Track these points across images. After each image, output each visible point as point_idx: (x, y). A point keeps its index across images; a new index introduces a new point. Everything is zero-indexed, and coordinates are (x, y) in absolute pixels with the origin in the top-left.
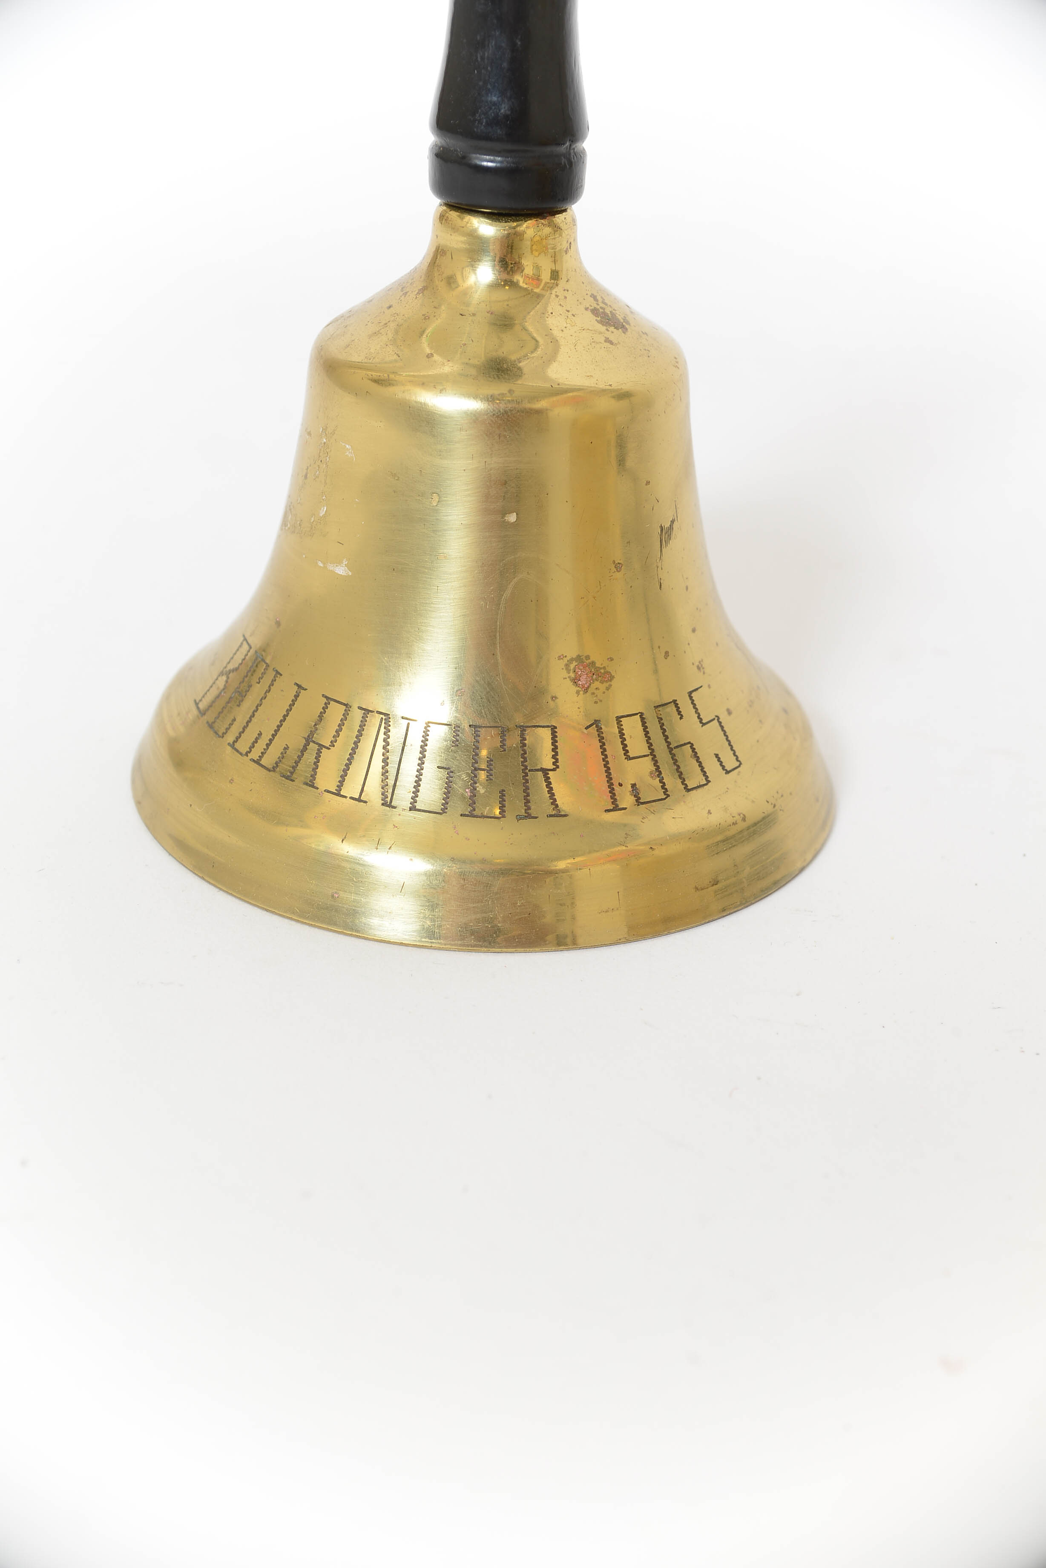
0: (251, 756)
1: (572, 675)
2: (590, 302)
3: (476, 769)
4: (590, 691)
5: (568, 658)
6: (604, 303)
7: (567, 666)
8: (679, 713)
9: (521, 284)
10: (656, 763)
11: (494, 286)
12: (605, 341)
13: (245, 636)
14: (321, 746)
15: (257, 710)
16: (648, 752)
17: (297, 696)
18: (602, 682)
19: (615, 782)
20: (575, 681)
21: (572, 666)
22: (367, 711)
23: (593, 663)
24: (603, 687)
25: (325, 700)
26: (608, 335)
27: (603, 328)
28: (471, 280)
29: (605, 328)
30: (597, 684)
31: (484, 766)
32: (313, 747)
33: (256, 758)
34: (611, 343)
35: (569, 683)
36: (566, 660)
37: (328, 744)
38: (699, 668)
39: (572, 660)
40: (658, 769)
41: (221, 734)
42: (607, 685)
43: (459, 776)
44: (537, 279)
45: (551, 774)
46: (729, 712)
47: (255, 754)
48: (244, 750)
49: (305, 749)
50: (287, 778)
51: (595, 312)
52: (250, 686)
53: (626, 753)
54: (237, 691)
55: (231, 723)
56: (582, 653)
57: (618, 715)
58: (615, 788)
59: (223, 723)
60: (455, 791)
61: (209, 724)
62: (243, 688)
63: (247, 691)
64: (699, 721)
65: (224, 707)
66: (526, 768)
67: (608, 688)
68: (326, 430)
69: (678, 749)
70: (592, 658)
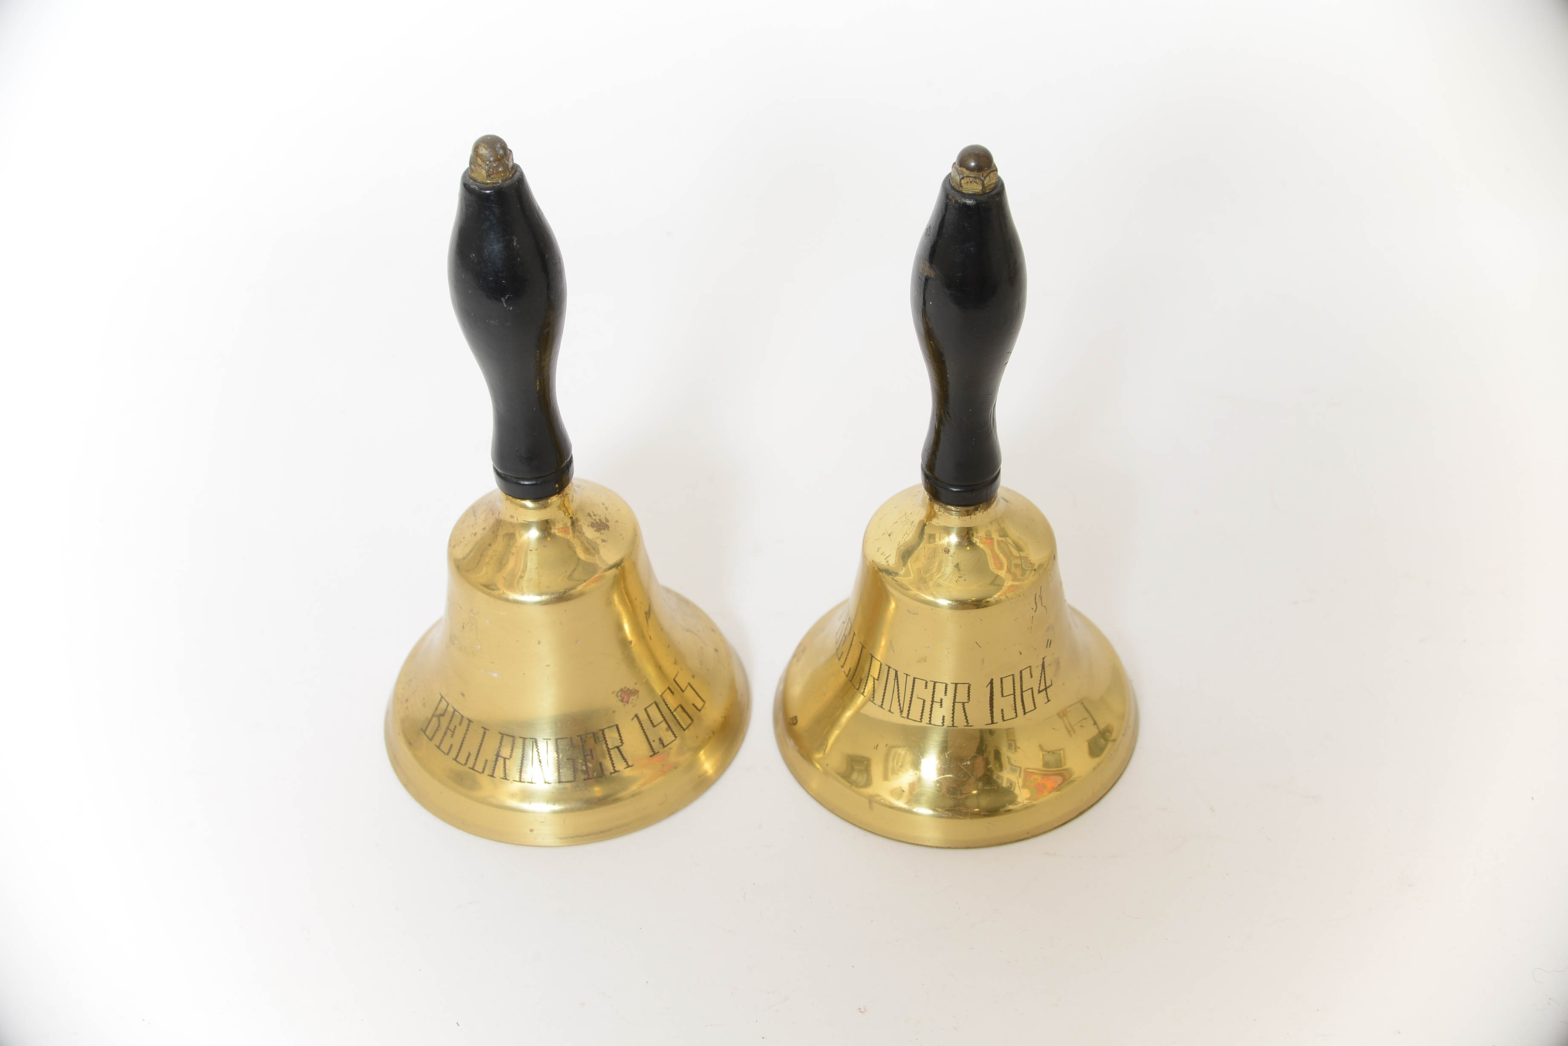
0: (468, 765)
1: (620, 698)
2: (589, 521)
3: (585, 756)
4: (630, 702)
5: (617, 691)
6: (595, 515)
7: (617, 695)
10: (667, 722)
12: (602, 542)
13: (442, 694)
14: (505, 759)
15: (463, 740)
16: (662, 719)
17: (484, 733)
18: (634, 696)
19: (651, 741)
20: (622, 701)
21: (619, 695)
22: (524, 739)
23: (629, 689)
24: (635, 698)
25: (501, 735)
26: (601, 537)
29: (599, 533)
30: (632, 697)
31: (588, 753)
32: (501, 761)
33: (471, 767)
34: (605, 539)
35: (620, 702)
36: (616, 693)
37: (508, 757)
39: (618, 692)
40: (669, 726)
41: (446, 753)
42: (636, 696)
43: (578, 762)
45: (621, 748)
46: (693, 677)
47: (470, 764)
48: (463, 762)
49: (496, 760)
50: (492, 778)
51: (593, 524)
52: (455, 727)
53: (653, 724)
54: (448, 728)
55: (451, 748)
56: (623, 687)
57: (645, 707)
58: (652, 743)
59: (445, 747)
60: (577, 769)
61: (436, 745)
62: (452, 727)
63: (454, 729)
64: (681, 689)
65: (443, 737)
66: (608, 748)
67: (637, 697)
68: (471, 611)
69: (675, 710)
70: (628, 687)
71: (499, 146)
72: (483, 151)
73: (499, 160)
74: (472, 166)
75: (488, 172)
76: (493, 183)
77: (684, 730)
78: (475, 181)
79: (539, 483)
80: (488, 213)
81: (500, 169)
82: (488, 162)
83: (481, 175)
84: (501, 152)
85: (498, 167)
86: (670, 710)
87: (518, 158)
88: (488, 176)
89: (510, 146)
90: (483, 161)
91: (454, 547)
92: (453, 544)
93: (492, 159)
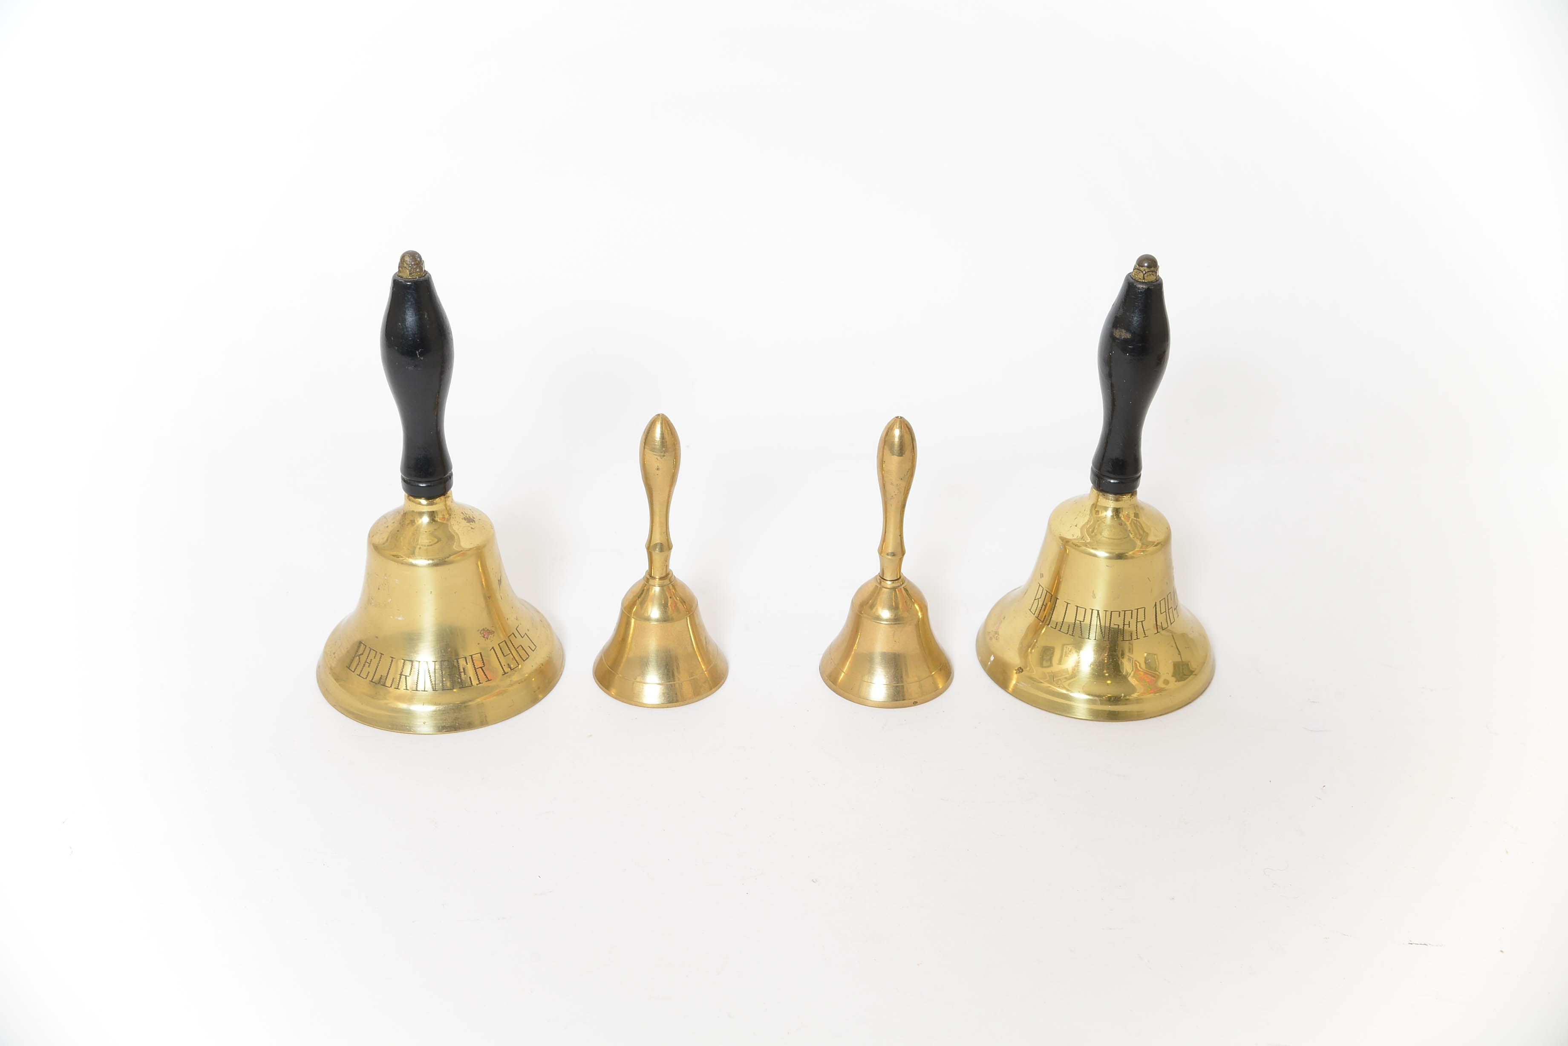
1: (482, 635)
2: (462, 516)
3: (460, 672)
4: (489, 638)
5: (481, 630)
6: (466, 514)
7: (480, 633)
8: (515, 636)
9: (439, 520)
10: (512, 655)
11: (429, 523)
12: (471, 529)
14: (406, 676)
15: (377, 668)
16: (510, 652)
17: (392, 661)
18: (492, 634)
19: (503, 665)
20: (484, 637)
21: (482, 632)
22: (419, 662)
24: (492, 636)
25: (403, 661)
26: (471, 526)
27: (468, 524)
28: (420, 521)
29: (470, 522)
30: (490, 636)
31: (462, 671)
32: (403, 678)
33: (383, 684)
34: (473, 529)
35: (482, 638)
36: (480, 631)
37: (408, 675)
38: (517, 619)
39: (481, 631)
41: (365, 678)
43: (455, 676)
44: (444, 518)
45: (483, 668)
46: (528, 630)
49: (400, 678)
50: (397, 689)
51: (465, 519)
52: (371, 660)
53: (503, 654)
54: (366, 662)
55: (368, 674)
56: (484, 628)
57: (498, 643)
58: (503, 666)
59: (364, 675)
60: (455, 681)
61: (357, 675)
62: (369, 661)
63: (370, 662)
64: (521, 636)
65: (362, 668)
66: (475, 668)
67: (494, 636)
68: (385, 575)
69: (517, 648)
70: (487, 628)
71: (417, 256)
72: (407, 259)
73: (417, 264)
74: (400, 269)
75: (410, 271)
76: (413, 278)
77: (524, 661)
78: (402, 277)
79: (432, 485)
80: (410, 297)
81: (418, 270)
82: (410, 265)
83: (406, 274)
84: (419, 259)
85: (416, 268)
86: (515, 647)
87: (428, 267)
88: (410, 274)
89: (423, 259)
90: (407, 264)
91: (373, 536)
92: (371, 535)
93: (413, 263)
